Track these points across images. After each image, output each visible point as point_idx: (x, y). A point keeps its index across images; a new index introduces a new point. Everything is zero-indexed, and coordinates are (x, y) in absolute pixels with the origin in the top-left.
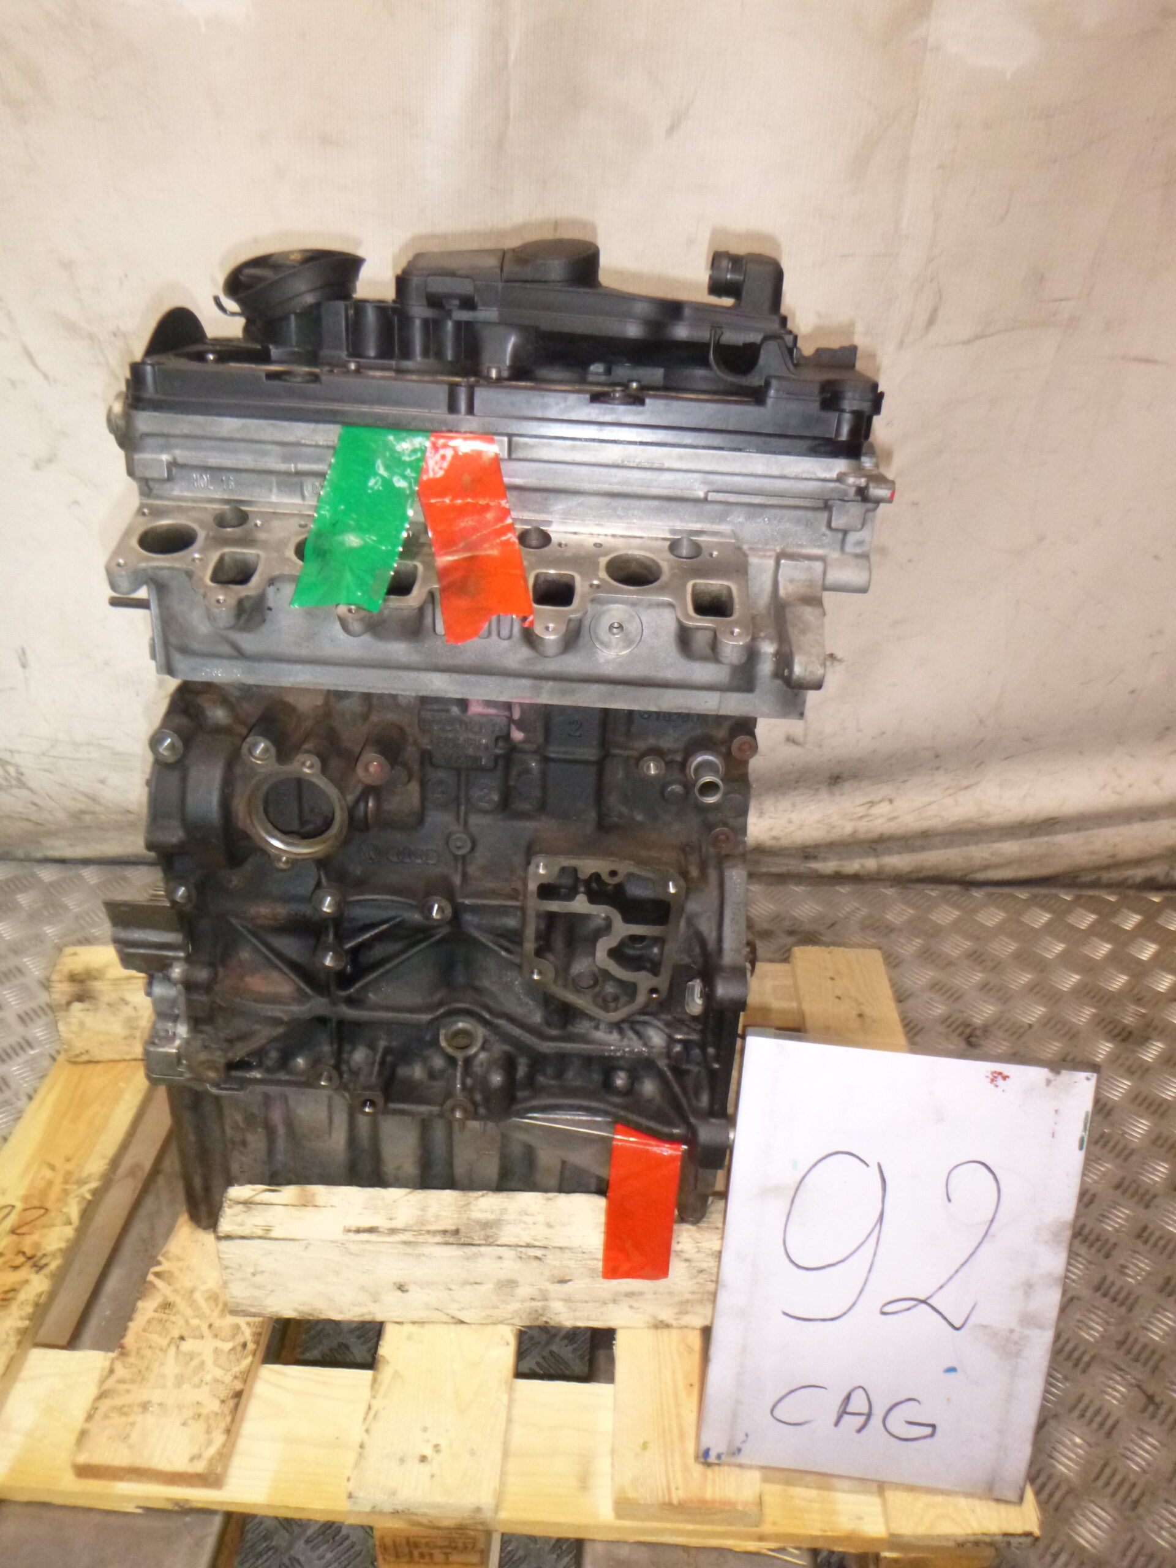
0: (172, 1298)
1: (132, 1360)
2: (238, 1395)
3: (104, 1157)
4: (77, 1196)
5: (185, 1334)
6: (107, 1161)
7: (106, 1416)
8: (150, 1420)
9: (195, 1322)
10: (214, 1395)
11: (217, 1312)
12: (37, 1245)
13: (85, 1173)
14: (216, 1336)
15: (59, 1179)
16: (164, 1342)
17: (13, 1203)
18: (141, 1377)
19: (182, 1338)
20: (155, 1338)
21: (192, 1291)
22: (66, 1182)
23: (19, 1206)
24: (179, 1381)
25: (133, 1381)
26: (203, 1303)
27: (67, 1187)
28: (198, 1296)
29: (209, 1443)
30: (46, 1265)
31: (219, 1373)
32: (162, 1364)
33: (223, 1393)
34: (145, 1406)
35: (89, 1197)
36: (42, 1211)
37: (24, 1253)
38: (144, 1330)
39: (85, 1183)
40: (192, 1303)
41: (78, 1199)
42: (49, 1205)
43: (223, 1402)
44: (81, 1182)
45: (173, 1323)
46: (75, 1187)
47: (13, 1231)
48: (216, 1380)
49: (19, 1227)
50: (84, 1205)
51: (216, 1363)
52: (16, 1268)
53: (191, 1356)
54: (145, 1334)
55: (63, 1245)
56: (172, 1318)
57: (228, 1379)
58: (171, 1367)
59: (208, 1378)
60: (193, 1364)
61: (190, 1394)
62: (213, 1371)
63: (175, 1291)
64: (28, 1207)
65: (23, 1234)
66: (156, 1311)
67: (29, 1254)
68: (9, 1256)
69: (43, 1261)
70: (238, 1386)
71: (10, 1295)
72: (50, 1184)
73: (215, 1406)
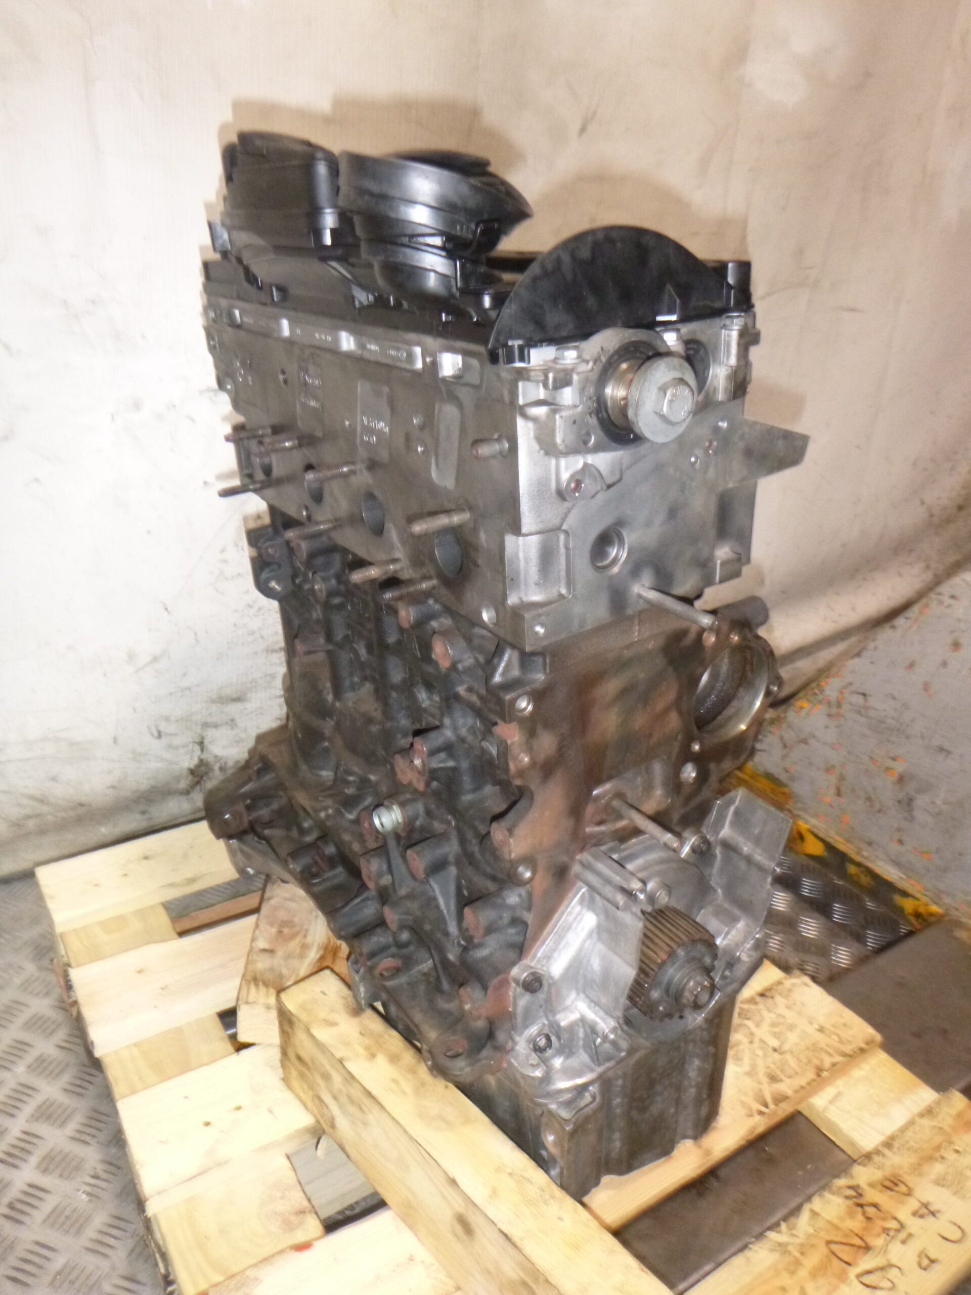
0: (765, 1080)
1: (816, 1062)
2: (762, 995)
3: (748, 1259)
4: (793, 1235)
5: (770, 1050)
6: (747, 1253)
7: (849, 1042)
8: (822, 1020)
9: (760, 1053)
10: (775, 1004)
11: (741, 1047)
12: (851, 1214)
13: (775, 1256)
14: (752, 1034)
15: (803, 1273)
16: (788, 1057)
17: (856, 1282)
18: (815, 1048)
19: (775, 1050)
20: (792, 1062)
21: (748, 1074)
22: (797, 1263)
23: (853, 1272)
24: (791, 1027)
25: (822, 1049)
26: (746, 1060)
27: (797, 1254)
28: (746, 1068)
29: (794, 985)
30: (850, 1187)
31: (765, 1013)
32: (797, 1044)
33: (769, 1001)
34: (821, 1030)
35: (783, 1226)
36: (834, 1247)
37: (864, 1213)
38: (797, 1073)
39: (780, 1244)
40: (754, 1067)
41: (794, 1232)
42: (823, 1250)
43: (772, 998)
44: (782, 1248)
45: (774, 1063)
46: (790, 1248)
47: (867, 1248)
48: (769, 1011)
49: (859, 1247)
50: (792, 1220)
51: (762, 1019)
52: (875, 1206)
53: (776, 1035)
54: (797, 1071)
55: (827, 1195)
56: (772, 1066)
57: (761, 1006)
58: (792, 1038)
59: (772, 1015)
60: (776, 1030)
61: (790, 1016)
62: (769, 1017)
63: (760, 1083)
64: (845, 1266)
65: (857, 1235)
66: (781, 1080)
67: (859, 1209)
68: (879, 1223)
69: (851, 1192)
70: (758, 999)
71: (888, 1183)
72: (814, 1275)
73: (779, 1000)
